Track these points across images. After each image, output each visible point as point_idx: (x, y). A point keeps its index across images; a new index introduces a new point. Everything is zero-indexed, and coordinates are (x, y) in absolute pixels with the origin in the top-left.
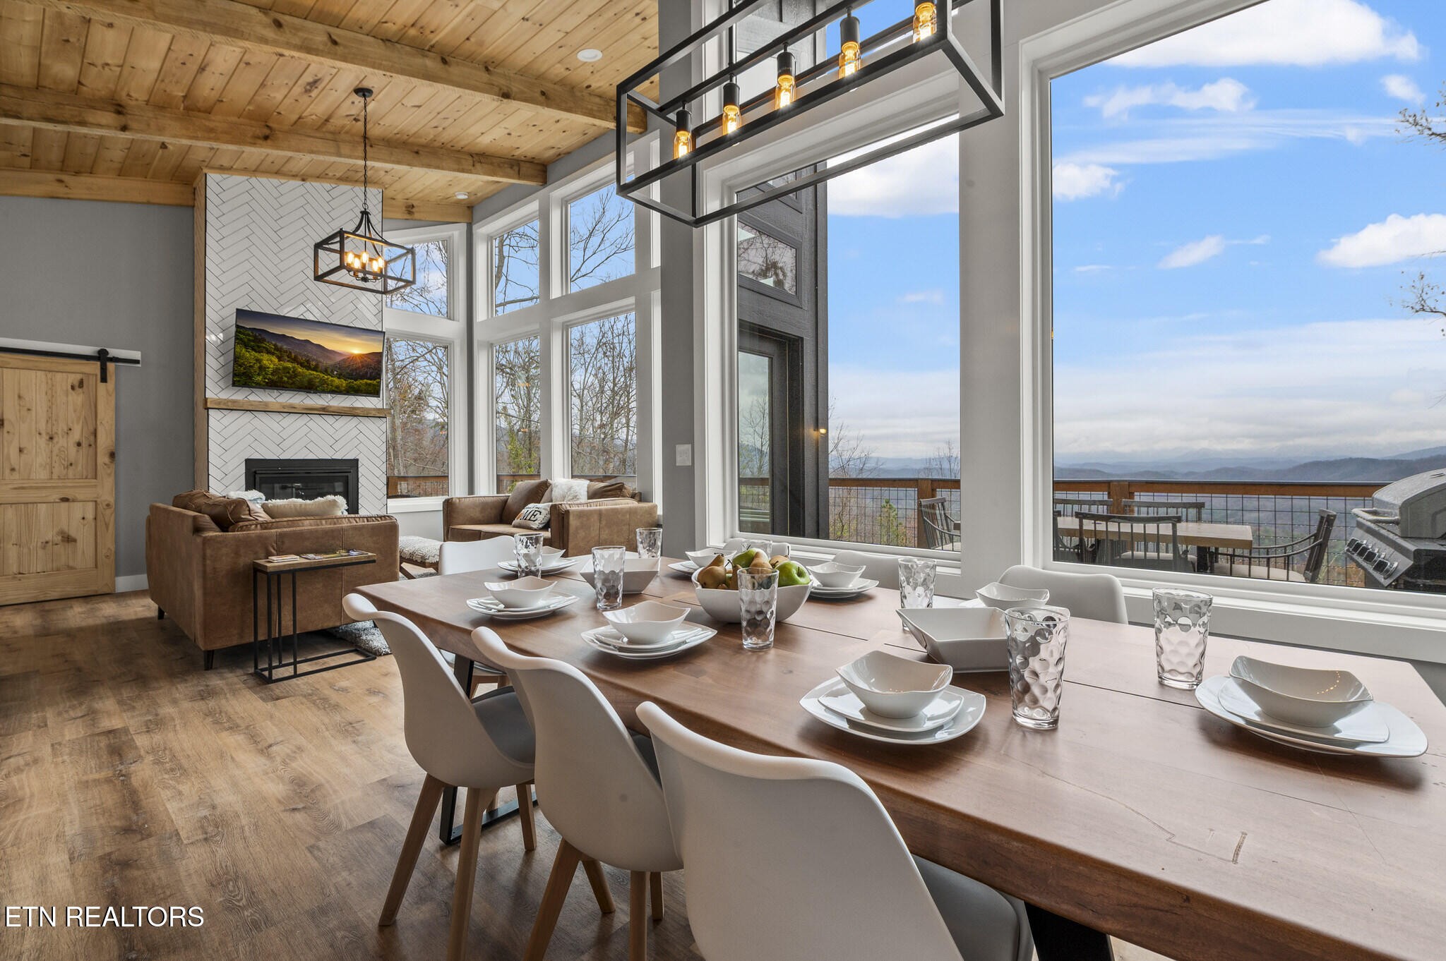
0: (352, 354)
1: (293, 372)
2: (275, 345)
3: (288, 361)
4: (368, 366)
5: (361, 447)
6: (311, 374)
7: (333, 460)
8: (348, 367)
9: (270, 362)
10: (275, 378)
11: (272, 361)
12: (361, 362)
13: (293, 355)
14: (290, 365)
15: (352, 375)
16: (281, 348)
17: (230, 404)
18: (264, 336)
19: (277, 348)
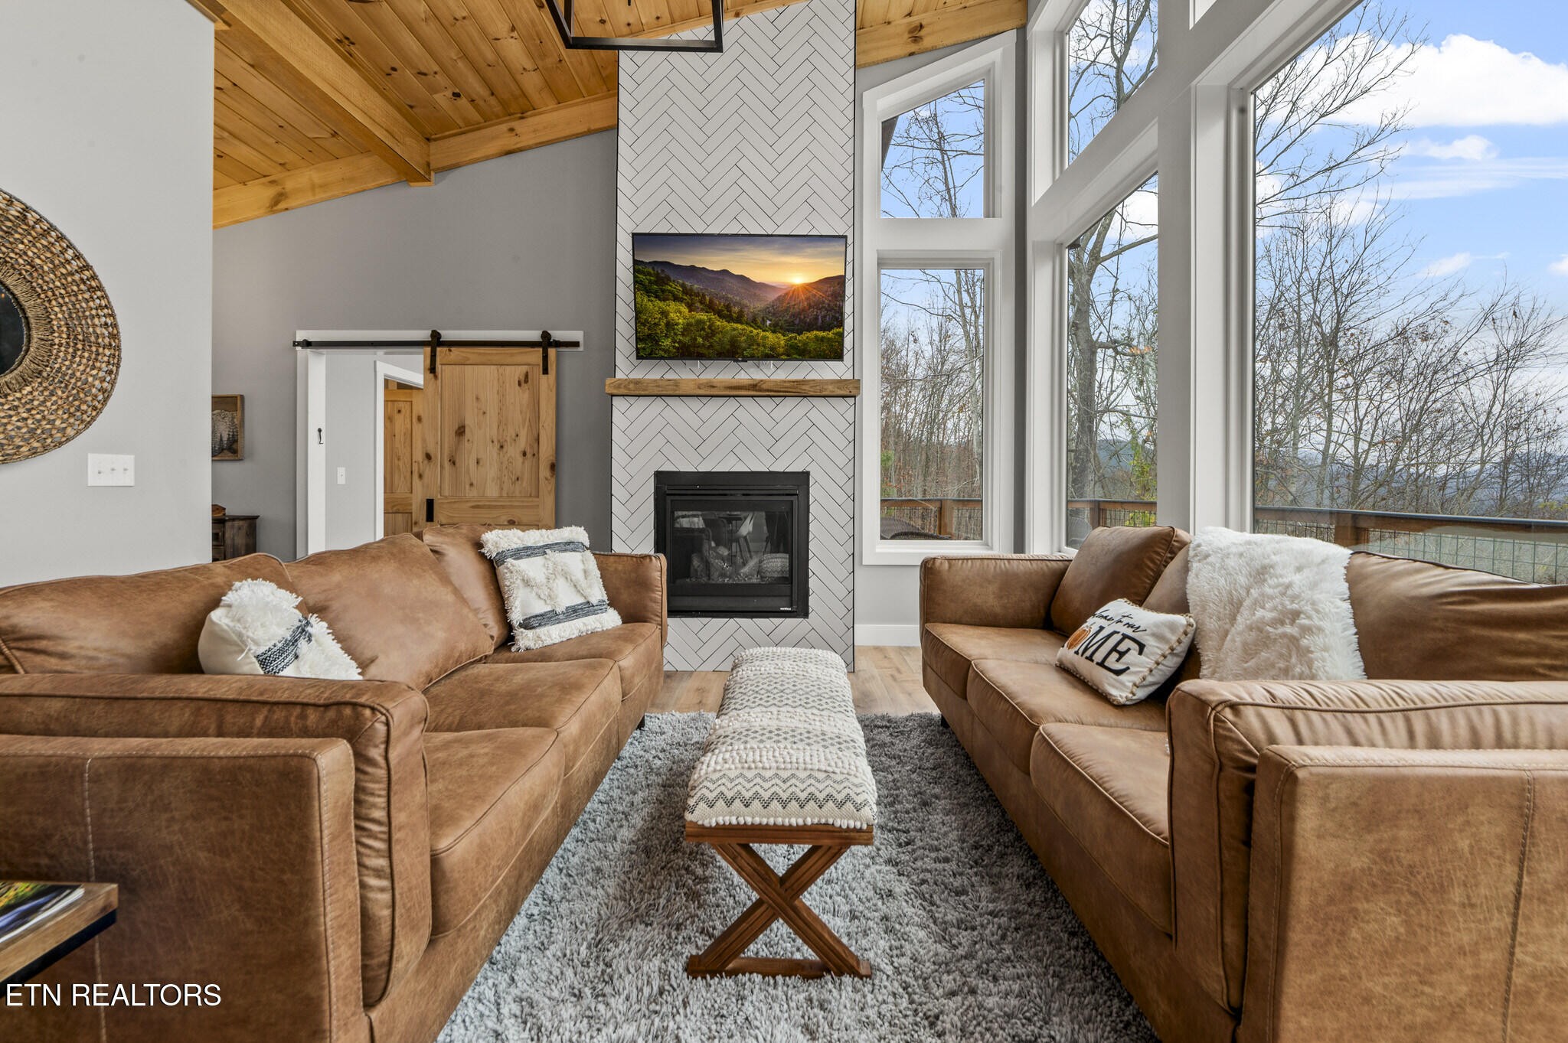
0: (793, 286)
1: (710, 327)
2: (683, 286)
3: (702, 310)
4: (818, 305)
5: (813, 450)
6: (734, 329)
7: (771, 473)
8: (787, 310)
9: (679, 313)
10: (686, 340)
11: (680, 313)
12: (808, 299)
13: (708, 298)
14: (703, 316)
15: (794, 325)
16: (691, 290)
17: (631, 386)
18: (668, 272)
19: (686, 291)
